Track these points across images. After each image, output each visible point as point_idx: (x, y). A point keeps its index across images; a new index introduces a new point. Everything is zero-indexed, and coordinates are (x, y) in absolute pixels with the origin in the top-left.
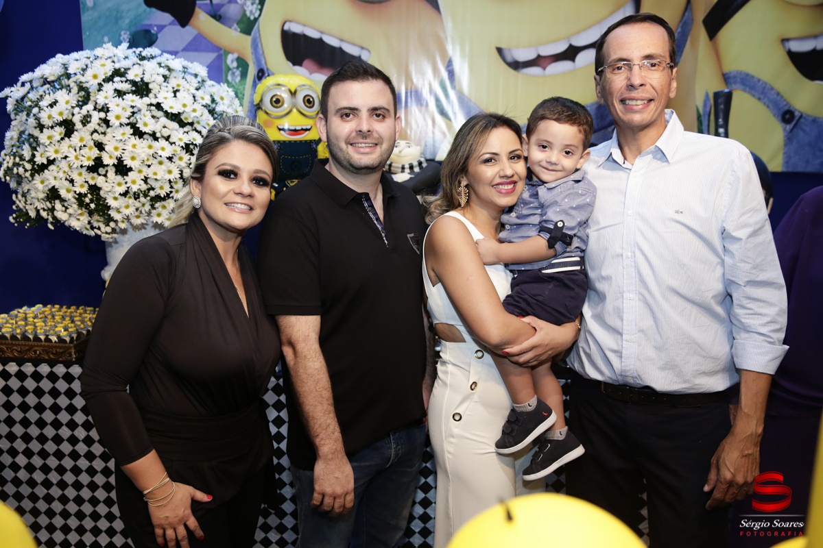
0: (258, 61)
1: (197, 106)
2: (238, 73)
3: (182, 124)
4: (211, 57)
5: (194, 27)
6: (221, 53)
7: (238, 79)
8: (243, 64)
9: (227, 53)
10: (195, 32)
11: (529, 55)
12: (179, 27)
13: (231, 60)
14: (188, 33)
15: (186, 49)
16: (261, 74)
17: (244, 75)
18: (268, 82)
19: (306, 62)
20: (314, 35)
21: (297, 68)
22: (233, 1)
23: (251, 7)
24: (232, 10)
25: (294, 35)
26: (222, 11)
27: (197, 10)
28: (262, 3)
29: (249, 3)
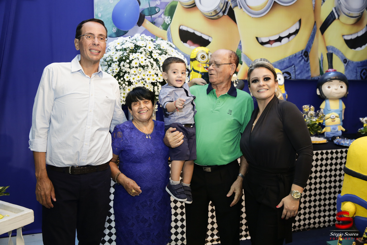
5: (144, 26)
11: (266, 40)
14: (142, 28)
19: (188, 42)
20: (192, 31)
21: (185, 44)
22: (160, 16)
23: (167, 19)
24: (160, 20)
25: (184, 31)
26: (155, 21)
27: (145, 19)
28: (171, 18)
29: (166, 17)
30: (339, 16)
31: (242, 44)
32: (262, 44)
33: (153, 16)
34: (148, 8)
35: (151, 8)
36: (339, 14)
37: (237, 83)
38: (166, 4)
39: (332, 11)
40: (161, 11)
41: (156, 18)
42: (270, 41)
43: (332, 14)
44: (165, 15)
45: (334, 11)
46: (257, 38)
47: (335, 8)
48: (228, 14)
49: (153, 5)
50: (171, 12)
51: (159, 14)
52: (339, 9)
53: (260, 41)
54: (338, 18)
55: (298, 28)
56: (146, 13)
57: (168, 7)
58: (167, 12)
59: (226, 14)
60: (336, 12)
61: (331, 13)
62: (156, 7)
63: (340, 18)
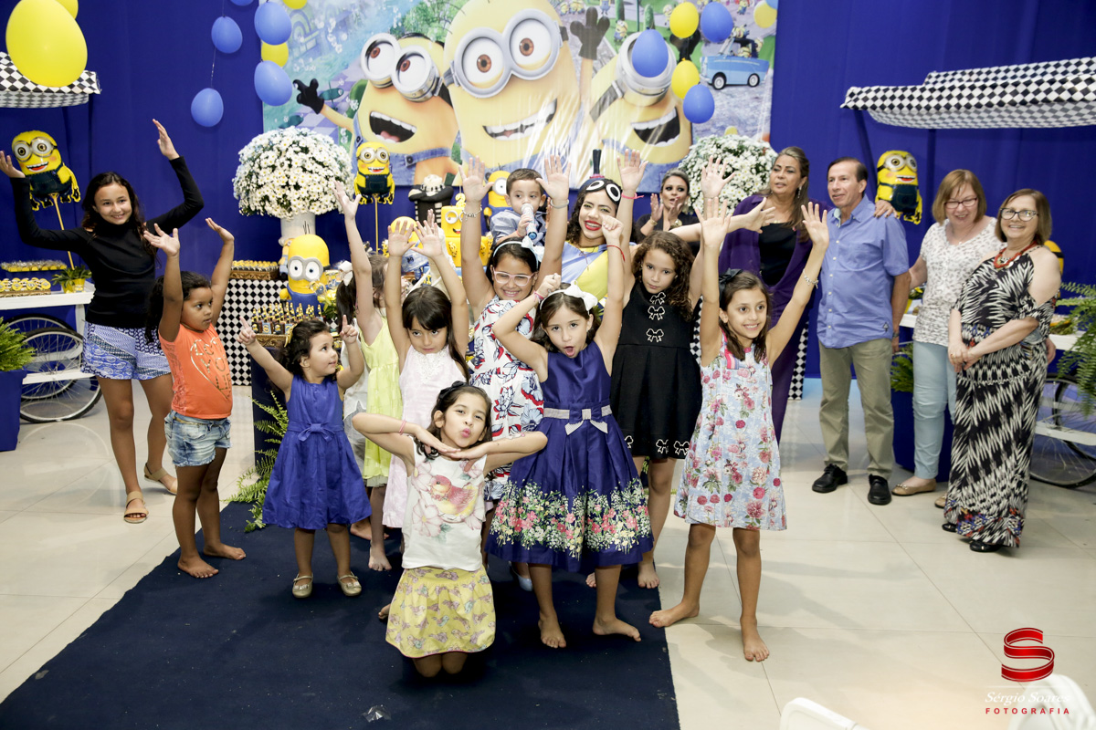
0: (357, 132)
1: (331, 158)
2: (346, 138)
3: (324, 167)
4: (332, 130)
5: (324, 114)
6: (337, 128)
7: (346, 142)
8: (349, 134)
9: (341, 128)
10: (323, 117)
11: (499, 130)
12: (315, 114)
13: (342, 132)
14: (320, 117)
15: (319, 125)
16: (359, 140)
17: (349, 139)
18: (363, 145)
19: (383, 133)
20: (387, 119)
21: (378, 136)
22: (344, 100)
23: (354, 104)
24: (343, 106)
25: (377, 119)
26: (338, 106)
27: (325, 105)
28: (359, 102)
29: (352, 101)
30: (623, 94)
31: (462, 136)
32: (494, 135)
33: (334, 101)
34: (328, 91)
35: (332, 90)
36: (624, 90)
37: (439, 190)
38: (352, 83)
39: (612, 86)
40: (346, 93)
41: (338, 103)
42: (505, 131)
43: (611, 90)
44: (350, 98)
45: (615, 86)
46: (485, 128)
47: (616, 82)
48: (439, 95)
49: (334, 86)
50: (359, 94)
51: (342, 97)
52: (622, 83)
53: (490, 132)
54: (623, 97)
55: (552, 112)
56: (326, 96)
57: (355, 88)
58: (353, 95)
59: (436, 94)
60: (619, 87)
61: (609, 90)
62: (338, 89)
63: (625, 96)
